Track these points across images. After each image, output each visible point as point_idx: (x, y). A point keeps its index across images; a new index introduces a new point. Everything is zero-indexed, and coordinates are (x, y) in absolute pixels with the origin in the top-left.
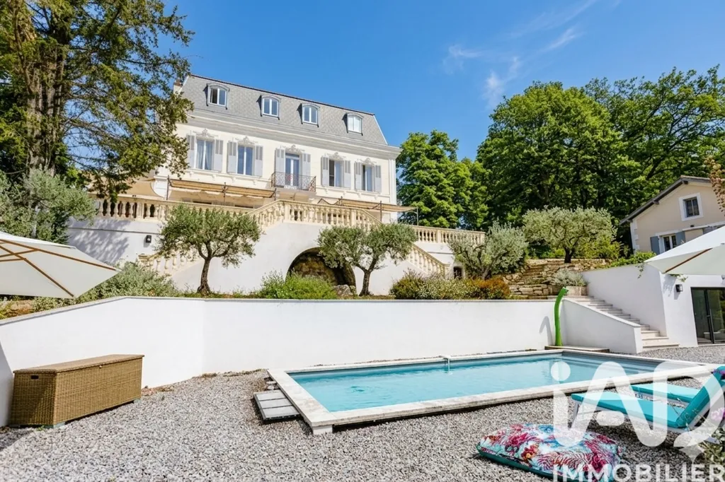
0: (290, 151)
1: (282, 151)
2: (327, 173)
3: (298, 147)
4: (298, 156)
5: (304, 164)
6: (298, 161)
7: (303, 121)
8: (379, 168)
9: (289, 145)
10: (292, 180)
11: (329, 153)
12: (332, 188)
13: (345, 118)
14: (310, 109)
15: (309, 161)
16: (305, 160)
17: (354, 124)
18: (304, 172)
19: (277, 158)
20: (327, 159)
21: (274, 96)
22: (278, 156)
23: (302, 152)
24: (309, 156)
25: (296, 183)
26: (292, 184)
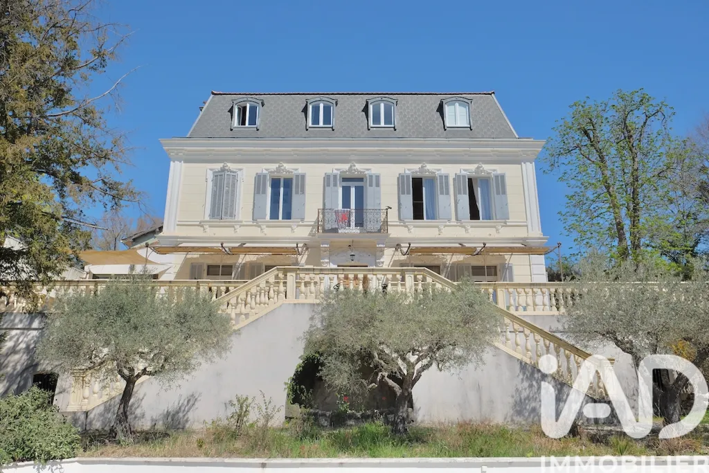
0: (348, 175)
1: (335, 176)
2: (408, 200)
3: (359, 167)
4: (361, 180)
5: (369, 192)
6: (362, 187)
7: (371, 124)
8: (501, 179)
9: (345, 167)
10: (353, 218)
11: (412, 169)
12: (419, 222)
13: (440, 109)
14: (382, 106)
15: (378, 185)
16: (371, 185)
17: (456, 115)
18: (369, 204)
19: (327, 188)
20: (408, 177)
21: (325, 98)
22: (329, 185)
23: (366, 172)
24: (378, 177)
25: (360, 223)
26: (353, 224)
